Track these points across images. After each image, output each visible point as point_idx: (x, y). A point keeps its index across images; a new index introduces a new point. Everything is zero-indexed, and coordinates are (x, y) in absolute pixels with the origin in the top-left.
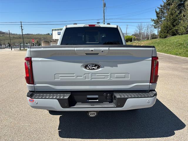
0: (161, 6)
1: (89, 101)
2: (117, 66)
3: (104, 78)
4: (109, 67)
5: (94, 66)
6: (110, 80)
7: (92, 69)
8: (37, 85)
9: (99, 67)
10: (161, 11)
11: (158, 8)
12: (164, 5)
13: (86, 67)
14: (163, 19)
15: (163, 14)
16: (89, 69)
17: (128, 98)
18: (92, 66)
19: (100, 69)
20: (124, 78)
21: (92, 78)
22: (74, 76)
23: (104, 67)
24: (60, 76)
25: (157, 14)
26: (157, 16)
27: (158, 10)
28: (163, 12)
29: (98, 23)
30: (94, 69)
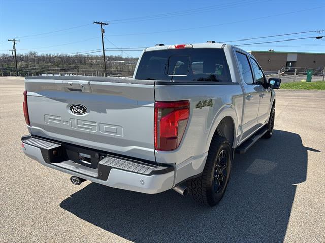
2: (105, 113)
3: (91, 129)
4: (96, 113)
5: (80, 109)
6: (98, 134)
7: (77, 113)
8: (33, 127)
9: (84, 111)
13: (71, 108)
16: (74, 112)
17: (111, 167)
18: (78, 108)
19: (86, 114)
20: (116, 133)
21: (78, 127)
22: (60, 121)
23: (89, 112)
24: (49, 119)
29: (317, 38)
30: (79, 113)
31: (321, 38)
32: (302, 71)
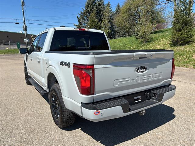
0: (81, 13)
1: (135, 102)
2: (156, 68)
3: (148, 79)
4: (152, 69)
7: (141, 72)
8: (97, 95)
9: (146, 69)
10: (82, 17)
11: (79, 14)
12: (84, 12)
13: (138, 70)
14: (84, 25)
15: (84, 20)
16: (140, 72)
17: (165, 93)
18: (142, 69)
19: (147, 71)
20: (159, 77)
21: (141, 80)
22: (129, 80)
23: (149, 69)
24: (119, 82)
25: (79, 20)
26: (79, 22)
27: (79, 16)
28: (83, 19)
29: (16, 23)
30: (143, 71)
31: (18, 23)
32: (1, 42)
